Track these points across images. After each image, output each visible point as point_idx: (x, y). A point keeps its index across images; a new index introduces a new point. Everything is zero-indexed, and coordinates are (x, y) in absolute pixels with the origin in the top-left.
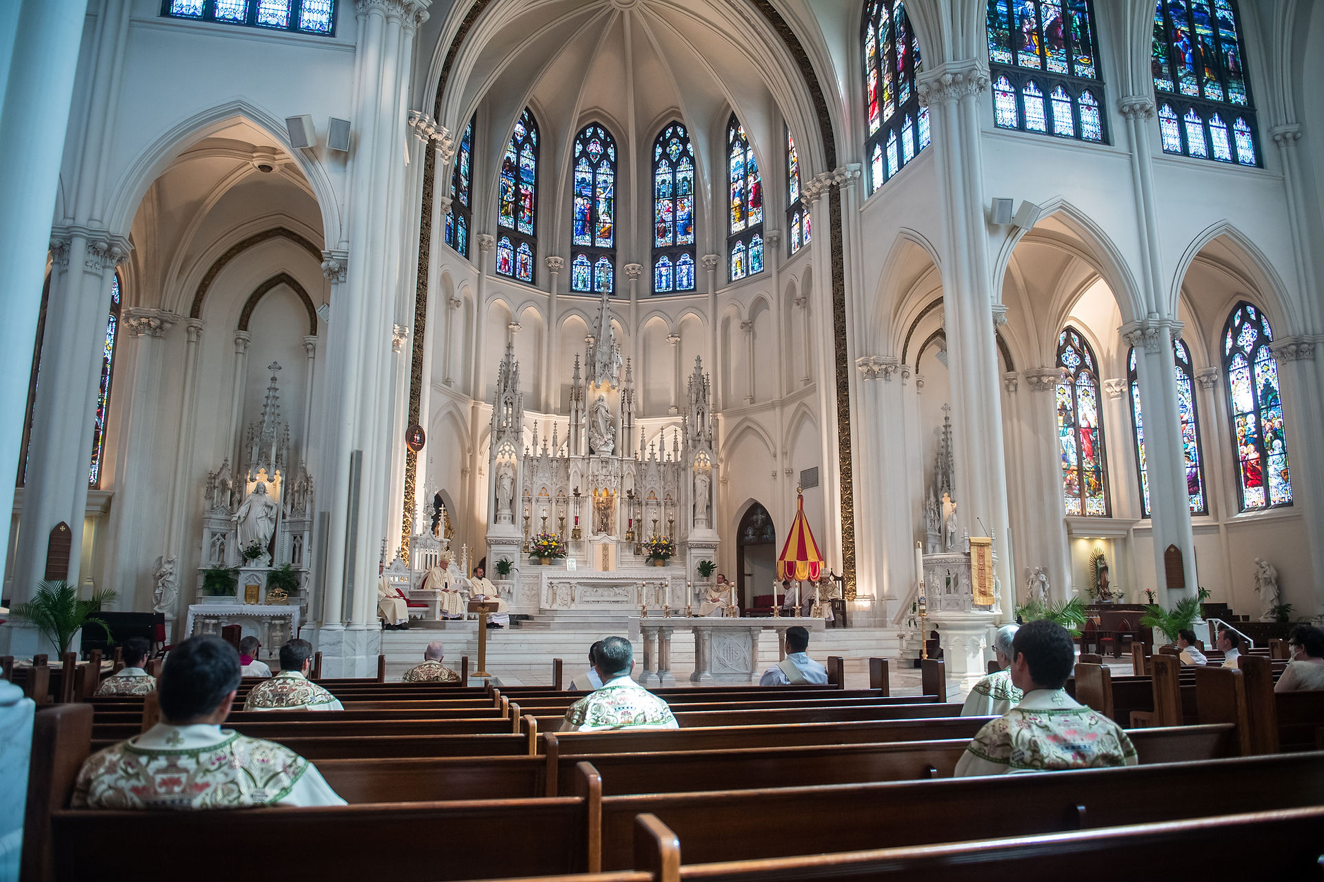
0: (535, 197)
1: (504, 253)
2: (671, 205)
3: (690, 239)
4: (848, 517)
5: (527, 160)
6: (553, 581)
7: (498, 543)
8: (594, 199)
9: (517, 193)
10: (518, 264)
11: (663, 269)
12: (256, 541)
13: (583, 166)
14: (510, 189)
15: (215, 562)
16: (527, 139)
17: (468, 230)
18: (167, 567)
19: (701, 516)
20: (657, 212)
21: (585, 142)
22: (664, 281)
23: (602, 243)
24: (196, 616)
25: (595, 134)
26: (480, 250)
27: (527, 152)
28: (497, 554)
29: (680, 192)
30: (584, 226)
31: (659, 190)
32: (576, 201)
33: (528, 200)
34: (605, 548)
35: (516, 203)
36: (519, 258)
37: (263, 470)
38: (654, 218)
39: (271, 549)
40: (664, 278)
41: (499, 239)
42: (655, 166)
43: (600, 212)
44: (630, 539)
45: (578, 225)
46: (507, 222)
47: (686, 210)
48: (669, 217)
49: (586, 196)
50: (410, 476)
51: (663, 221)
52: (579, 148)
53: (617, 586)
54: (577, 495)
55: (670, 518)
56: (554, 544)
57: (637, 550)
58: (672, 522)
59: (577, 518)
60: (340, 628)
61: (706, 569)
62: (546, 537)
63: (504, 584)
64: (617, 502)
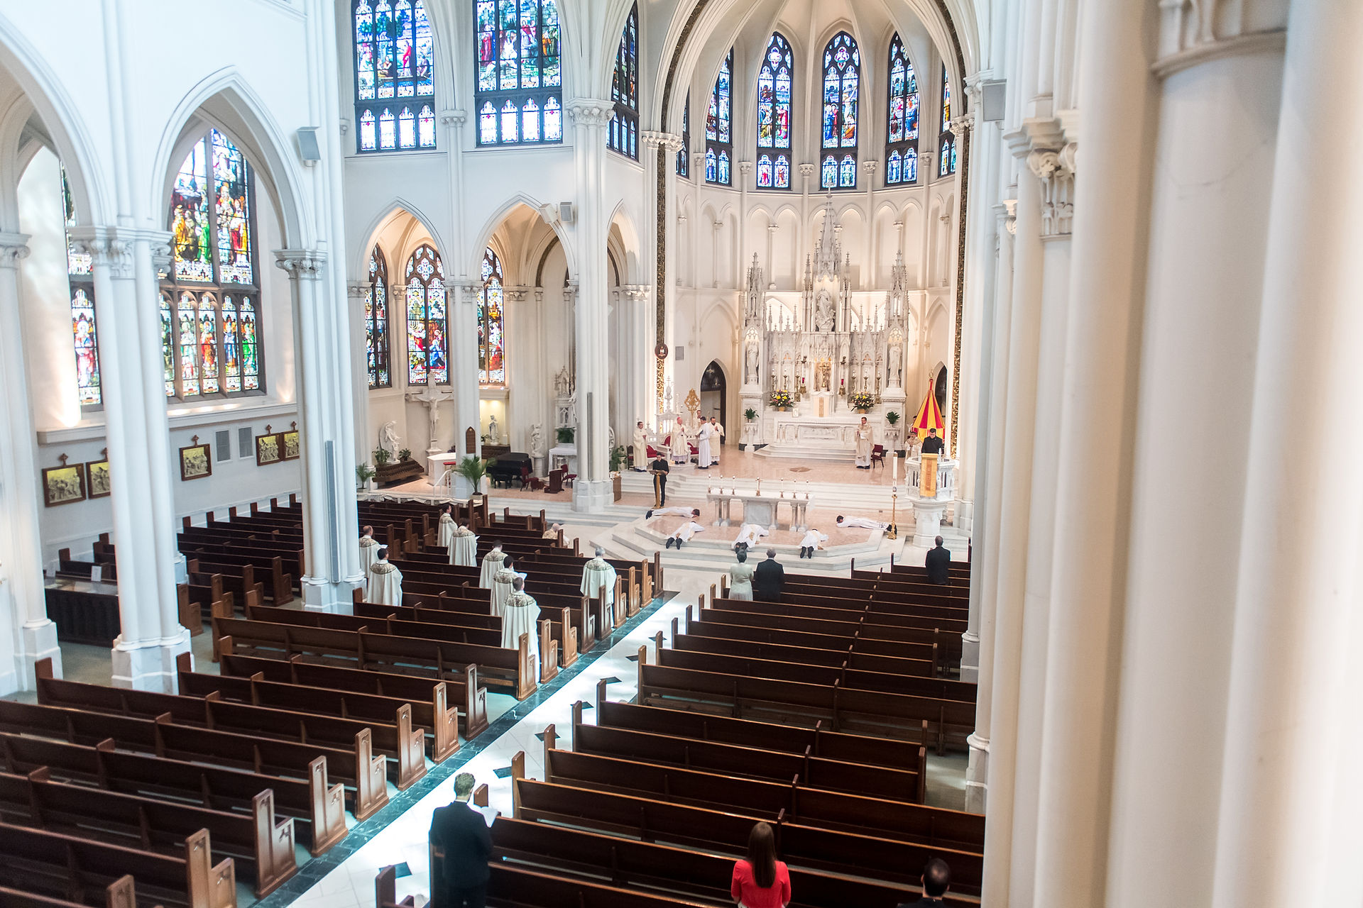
0: (790, 115)
1: (763, 169)
2: (902, 103)
3: (914, 134)
5: (783, 82)
6: (783, 424)
7: (747, 397)
8: (840, 104)
9: (774, 116)
10: (776, 175)
11: (894, 162)
13: (832, 75)
14: (767, 113)
15: (562, 426)
16: (783, 63)
17: (730, 162)
18: (536, 431)
19: (894, 378)
20: (891, 109)
21: (834, 52)
22: (894, 174)
23: (847, 143)
24: (553, 456)
25: (842, 43)
26: (742, 174)
27: (783, 76)
28: (747, 405)
29: (910, 90)
30: (832, 130)
31: (894, 88)
32: (825, 109)
33: (784, 118)
34: (821, 401)
35: (773, 124)
36: (776, 170)
38: (888, 115)
40: (894, 170)
41: (759, 157)
42: (891, 65)
43: (845, 116)
44: (843, 392)
45: (827, 130)
46: (766, 142)
47: (914, 107)
48: (900, 114)
49: (834, 102)
50: (660, 375)
51: (896, 118)
52: (828, 58)
53: (827, 428)
54: (803, 362)
55: (878, 376)
56: (785, 398)
57: (851, 399)
58: (879, 379)
59: (803, 379)
60: (587, 482)
61: (892, 418)
62: (780, 393)
63: (750, 425)
64: (833, 367)
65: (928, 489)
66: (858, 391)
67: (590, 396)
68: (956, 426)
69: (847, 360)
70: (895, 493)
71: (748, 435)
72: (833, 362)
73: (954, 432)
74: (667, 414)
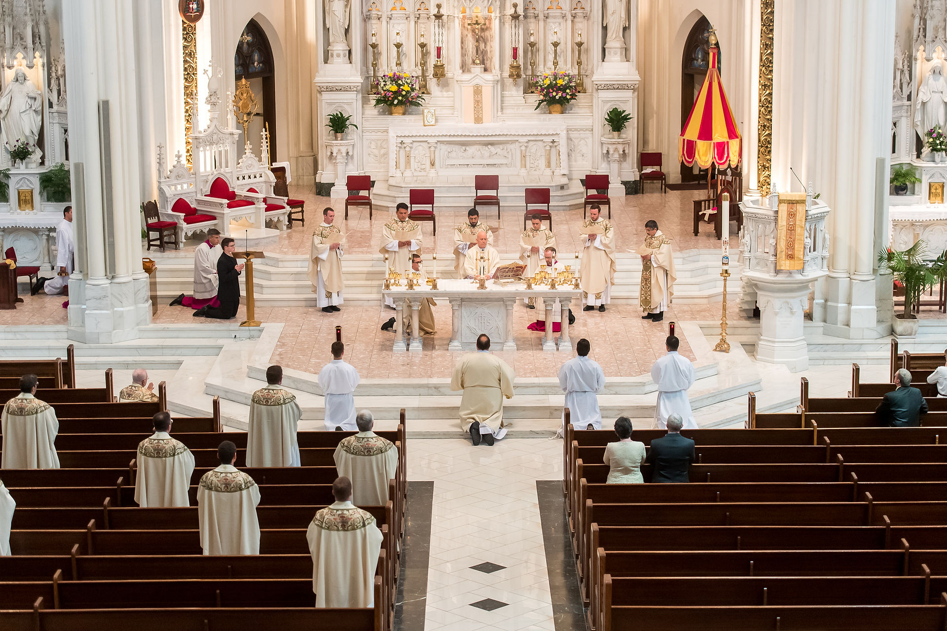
4: (767, 86)
6: (406, 140)
7: (330, 90)
12: (23, 139)
19: (614, 43)
28: (330, 104)
34: (478, 91)
37: (20, 55)
39: (40, 143)
44: (516, 73)
50: (189, 54)
53: (492, 144)
54: (438, 17)
55: (578, 40)
56: (406, 88)
57: (530, 87)
58: (580, 45)
59: (439, 49)
60: (105, 282)
61: (617, 120)
62: (395, 79)
63: (340, 146)
64: (495, 24)
65: (791, 257)
66: (545, 71)
67: (104, 109)
68: (770, 135)
69: (520, 11)
70: (725, 267)
71: (335, 164)
72: (495, 15)
73: (765, 147)
74: (212, 134)
